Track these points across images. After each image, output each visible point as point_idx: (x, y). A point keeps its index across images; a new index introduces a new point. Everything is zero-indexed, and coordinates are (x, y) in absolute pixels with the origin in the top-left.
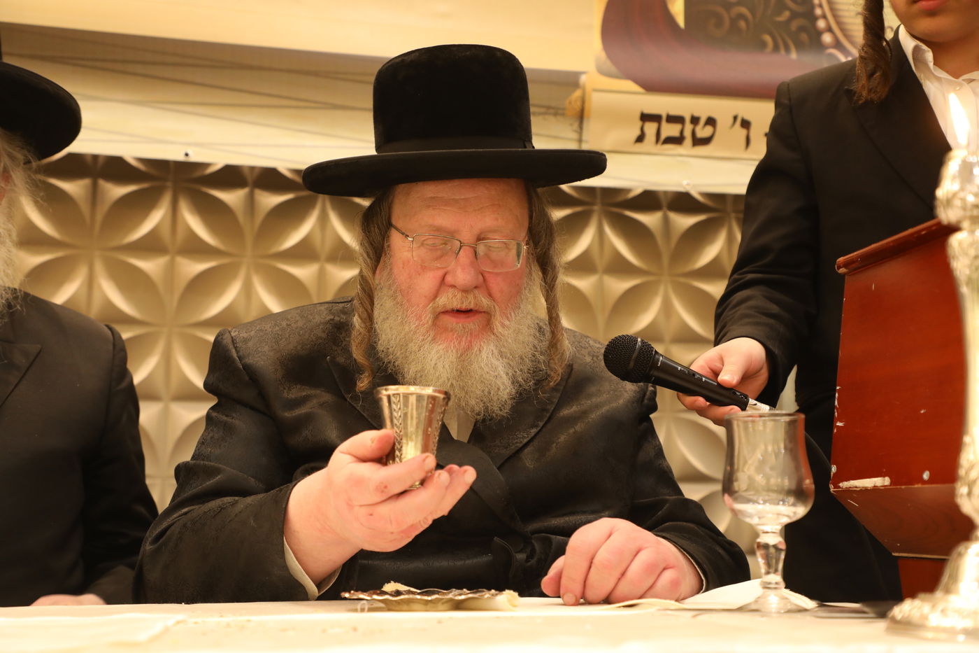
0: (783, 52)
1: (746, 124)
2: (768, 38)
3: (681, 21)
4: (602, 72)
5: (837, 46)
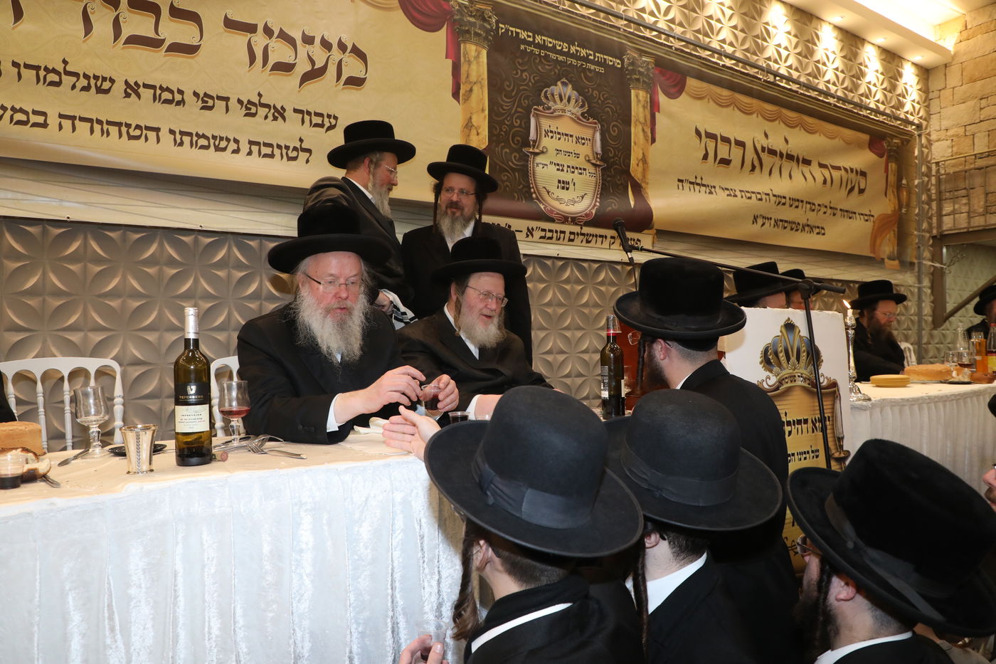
0: (520, 199)
2: (516, 195)
5: (537, 199)
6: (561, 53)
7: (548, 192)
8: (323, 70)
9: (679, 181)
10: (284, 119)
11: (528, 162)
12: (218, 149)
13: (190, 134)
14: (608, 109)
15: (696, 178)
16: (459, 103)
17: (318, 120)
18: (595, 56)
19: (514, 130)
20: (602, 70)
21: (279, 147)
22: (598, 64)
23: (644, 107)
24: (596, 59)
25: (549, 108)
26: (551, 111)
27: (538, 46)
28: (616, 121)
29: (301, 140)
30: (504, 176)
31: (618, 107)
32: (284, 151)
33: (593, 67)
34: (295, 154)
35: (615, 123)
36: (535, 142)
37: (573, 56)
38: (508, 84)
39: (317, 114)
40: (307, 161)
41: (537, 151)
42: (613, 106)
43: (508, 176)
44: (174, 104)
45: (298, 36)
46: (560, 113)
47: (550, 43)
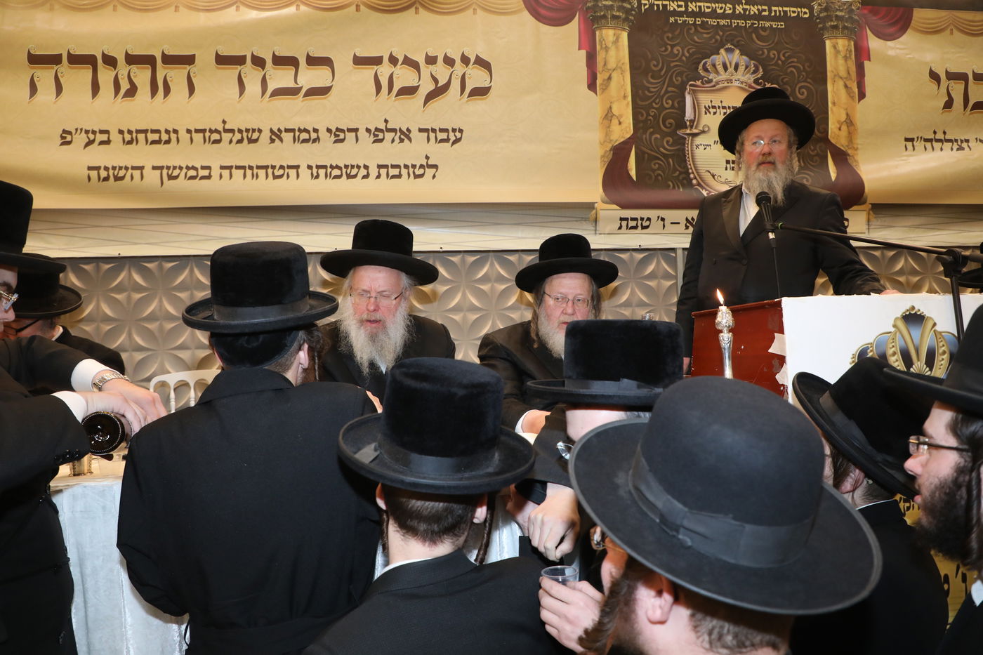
0: (677, 188)
1: (663, 219)
2: (670, 183)
3: (635, 178)
4: (604, 202)
5: (699, 184)
6: (724, 16)
7: (713, 176)
8: (447, 86)
9: (907, 140)
10: (410, 140)
11: (684, 144)
12: (349, 176)
13: (325, 167)
14: (793, 69)
15: (935, 133)
16: (596, 94)
17: (444, 136)
18: (770, 11)
19: (665, 112)
20: (781, 25)
21: (406, 167)
22: (776, 19)
23: (846, 58)
24: (773, 14)
25: (710, 81)
26: (713, 84)
27: (693, 14)
28: (805, 81)
29: (427, 158)
30: (655, 165)
31: (807, 64)
32: (411, 170)
33: (768, 24)
34: (421, 171)
35: (803, 84)
36: (692, 121)
37: (740, 17)
38: (655, 62)
39: (442, 130)
40: (434, 177)
41: (695, 131)
42: (799, 65)
43: (658, 163)
44: (311, 142)
45: (421, 59)
46: (726, 84)
47: (708, 7)
